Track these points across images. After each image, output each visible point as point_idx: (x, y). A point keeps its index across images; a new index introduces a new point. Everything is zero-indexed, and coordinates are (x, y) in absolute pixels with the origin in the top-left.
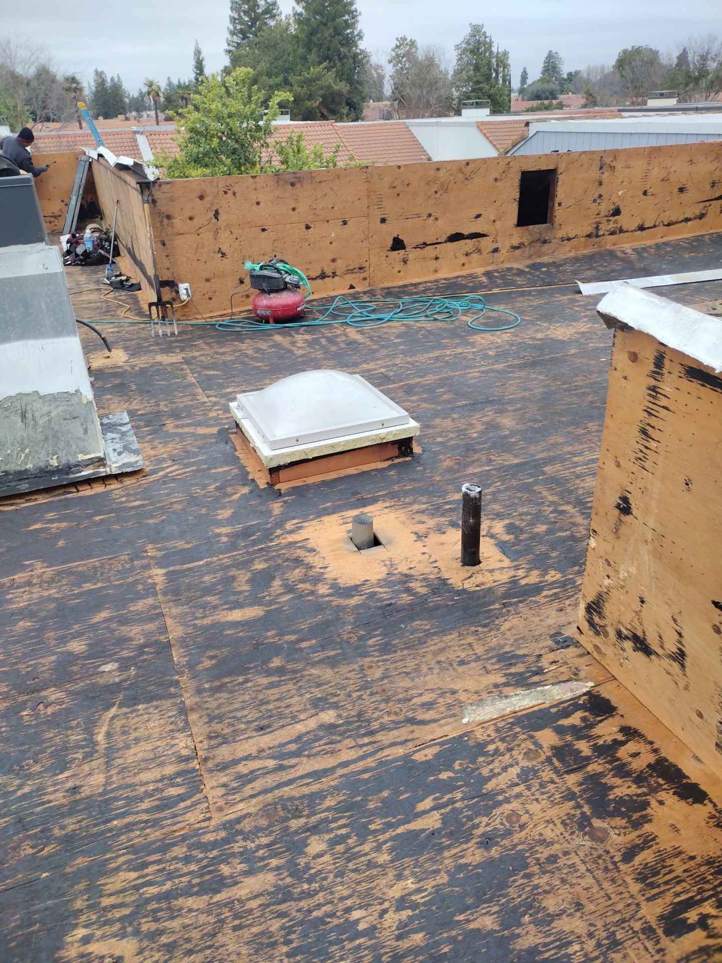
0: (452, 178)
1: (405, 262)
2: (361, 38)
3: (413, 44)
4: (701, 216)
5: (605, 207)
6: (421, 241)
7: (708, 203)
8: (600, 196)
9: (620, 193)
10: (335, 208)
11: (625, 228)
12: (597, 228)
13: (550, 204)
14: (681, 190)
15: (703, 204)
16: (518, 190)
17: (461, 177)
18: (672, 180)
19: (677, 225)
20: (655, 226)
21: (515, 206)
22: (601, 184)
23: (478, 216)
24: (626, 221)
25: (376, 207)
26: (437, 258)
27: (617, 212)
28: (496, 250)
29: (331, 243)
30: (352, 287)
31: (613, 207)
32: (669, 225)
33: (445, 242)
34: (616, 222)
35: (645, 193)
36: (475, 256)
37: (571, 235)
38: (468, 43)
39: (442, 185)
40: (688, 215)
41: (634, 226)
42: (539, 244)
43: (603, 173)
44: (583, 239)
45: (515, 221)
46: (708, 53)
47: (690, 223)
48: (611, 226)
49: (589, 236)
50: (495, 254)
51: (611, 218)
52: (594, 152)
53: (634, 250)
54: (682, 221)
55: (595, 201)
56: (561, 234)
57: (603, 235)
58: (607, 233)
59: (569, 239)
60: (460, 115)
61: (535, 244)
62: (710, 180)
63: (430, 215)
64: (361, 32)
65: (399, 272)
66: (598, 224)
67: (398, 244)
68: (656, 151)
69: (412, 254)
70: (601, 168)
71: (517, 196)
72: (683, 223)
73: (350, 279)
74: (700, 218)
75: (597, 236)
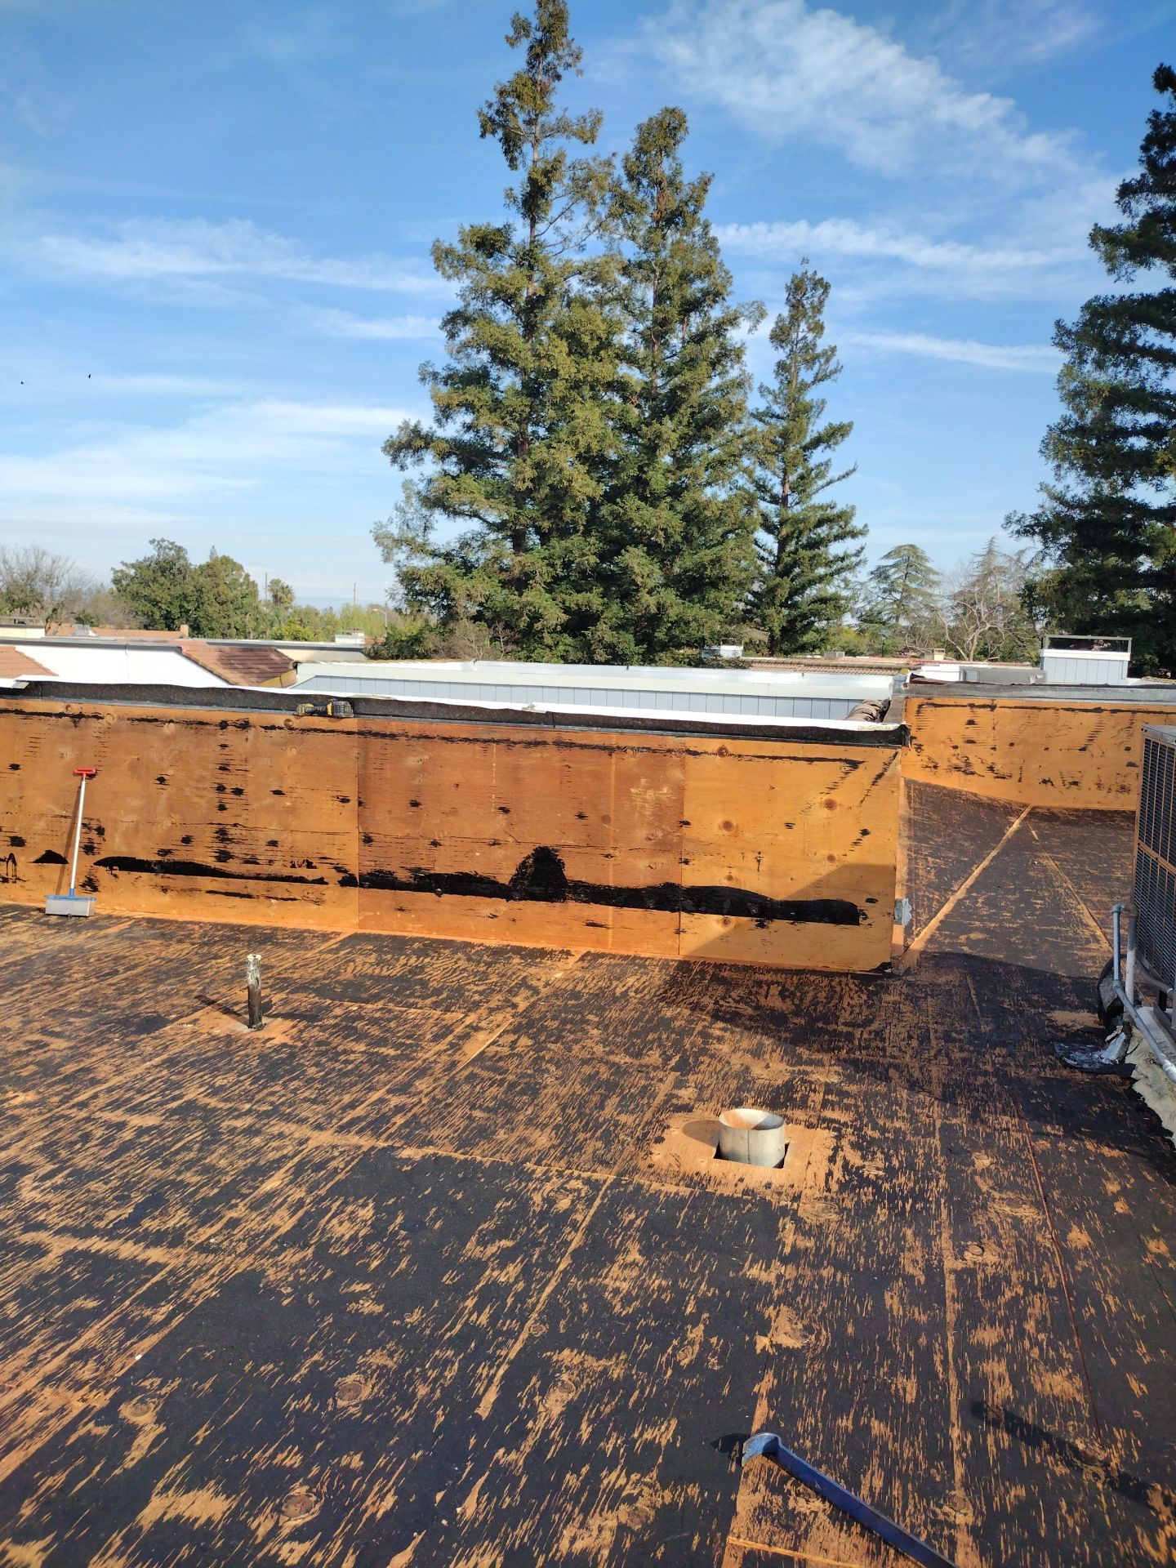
46: (37, 570)
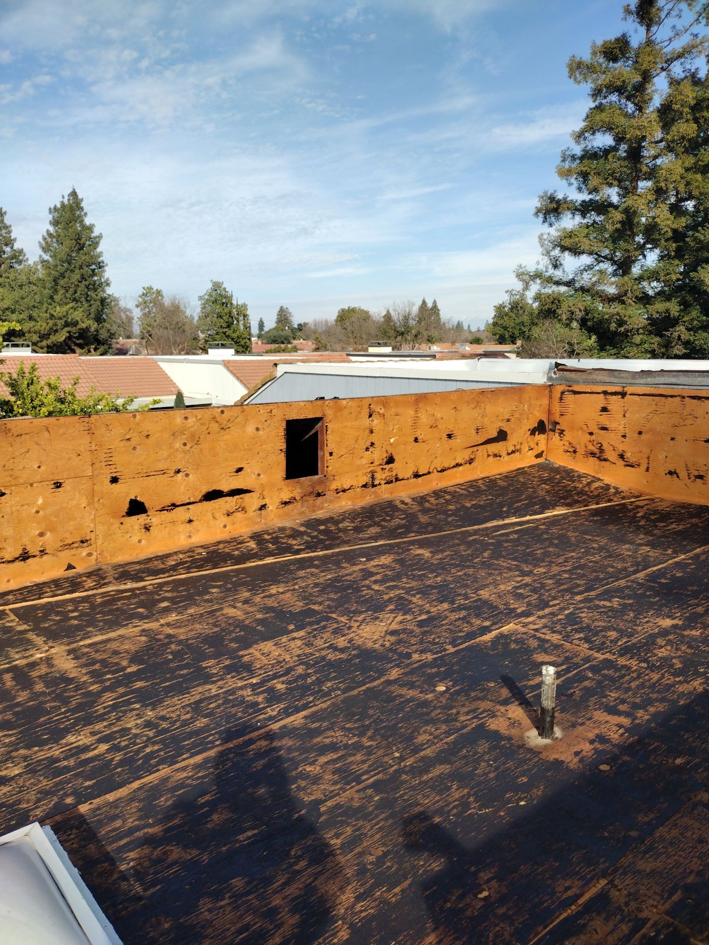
0: (205, 428)
1: (147, 528)
2: (108, 285)
3: (159, 292)
4: (471, 461)
5: (378, 455)
6: (168, 502)
7: (475, 449)
8: (372, 444)
9: (392, 440)
10: (43, 468)
11: (400, 477)
12: (373, 478)
13: (320, 453)
14: (450, 436)
15: (471, 450)
16: (283, 440)
17: (215, 427)
18: (440, 427)
19: (449, 471)
20: (429, 473)
21: (282, 459)
22: (372, 432)
23: (240, 470)
24: (401, 468)
25: (103, 464)
26: (190, 521)
27: (391, 460)
28: (263, 507)
29: (37, 512)
30: (70, 567)
31: (385, 455)
32: (442, 471)
33: (200, 501)
34: (391, 470)
35: (416, 440)
36: (239, 515)
37: (346, 487)
38: (210, 295)
39: (193, 436)
40: (459, 461)
41: (409, 473)
42: (311, 500)
43: (372, 421)
44: (359, 490)
45: (284, 474)
46: (409, 315)
47: (461, 468)
48: (386, 475)
49: (365, 486)
50: (263, 512)
51: (384, 467)
52: (361, 399)
53: (413, 499)
54: (454, 467)
55: (367, 449)
56: (334, 486)
57: (380, 484)
58: (383, 482)
59: (344, 491)
60: (207, 353)
61: (308, 498)
62: (474, 427)
63: (178, 471)
64: (108, 279)
65: (140, 541)
66: (373, 473)
67: (136, 508)
68: (420, 399)
69: (155, 519)
70: (370, 416)
71: (284, 447)
72: (455, 469)
73: (66, 556)
74: (470, 463)
75: (374, 486)
